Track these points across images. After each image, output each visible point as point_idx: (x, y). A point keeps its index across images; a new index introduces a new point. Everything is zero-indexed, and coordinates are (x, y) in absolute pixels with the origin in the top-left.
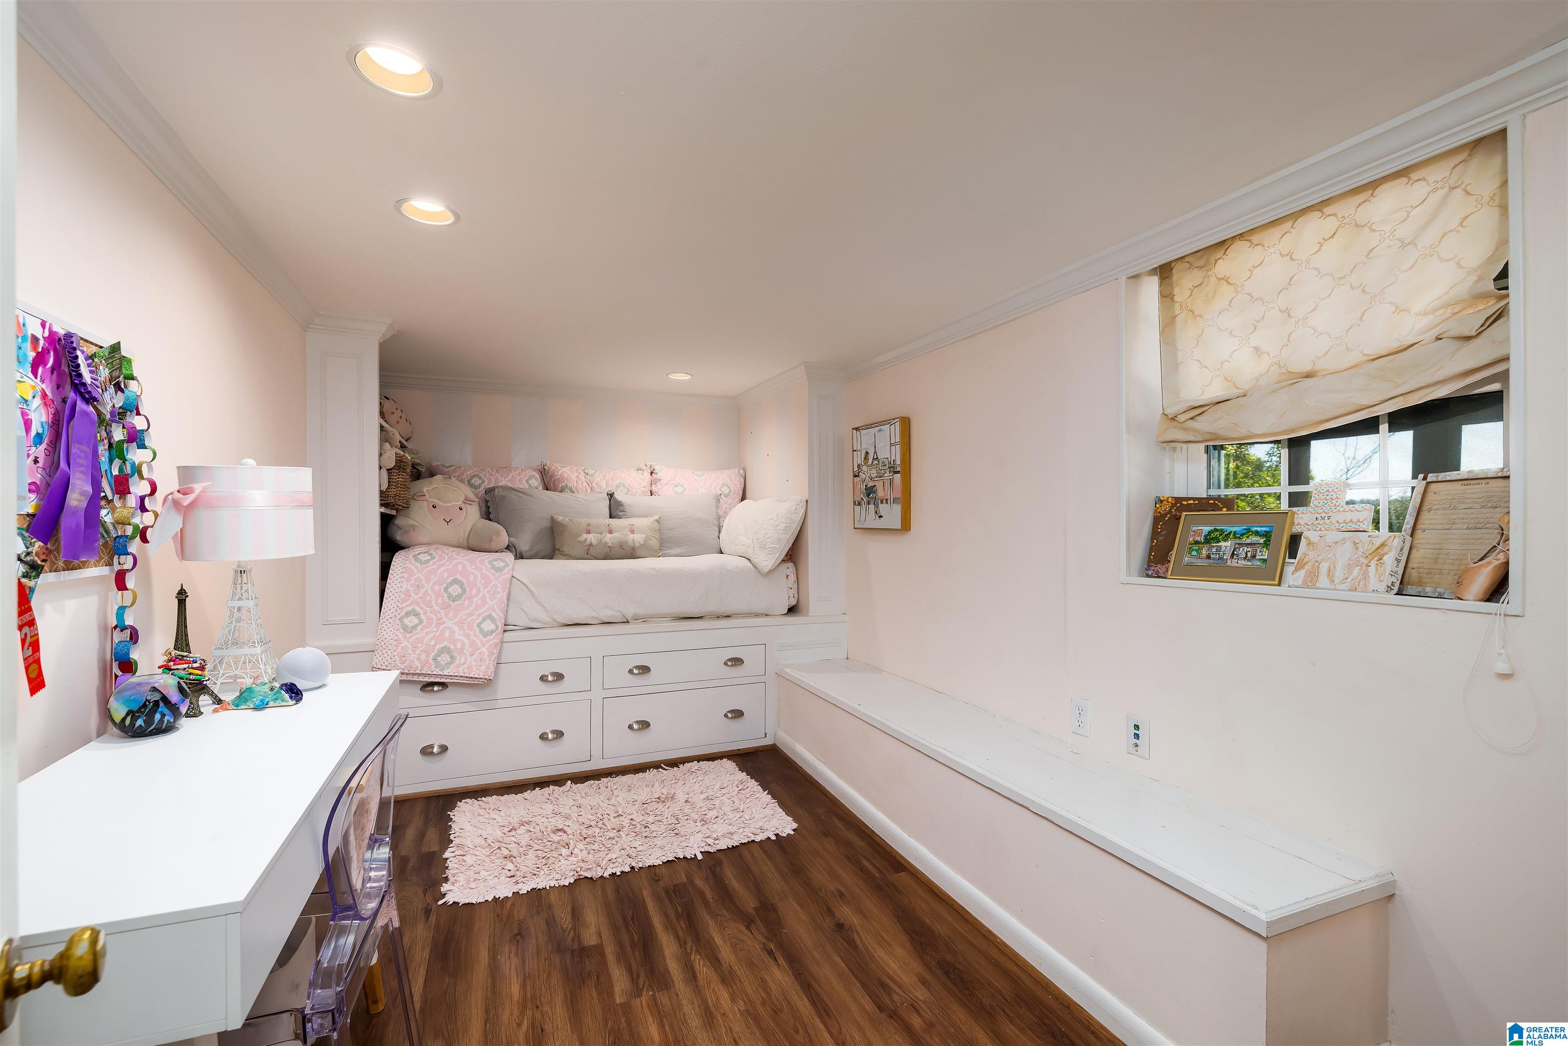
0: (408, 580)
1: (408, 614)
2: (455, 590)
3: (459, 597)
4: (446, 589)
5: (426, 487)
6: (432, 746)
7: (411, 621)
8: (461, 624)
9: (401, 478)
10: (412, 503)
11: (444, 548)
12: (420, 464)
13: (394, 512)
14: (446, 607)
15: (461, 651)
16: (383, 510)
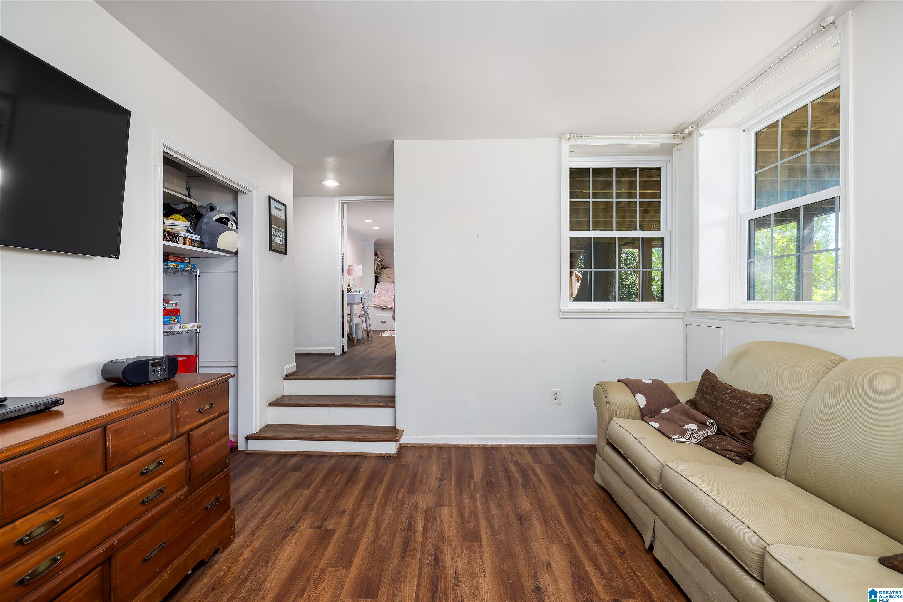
0: (379, 288)
1: (379, 294)
2: (387, 290)
3: (388, 291)
4: (386, 290)
5: (385, 270)
6: (383, 321)
7: (379, 296)
8: (388, 297)
9: (379, 268)
10: (382, 274)
11: (387, 283)
12: (385, 266)
13: (378, 276)
14: (386, 294)
15: (388, 302)
16: (375, 274)
